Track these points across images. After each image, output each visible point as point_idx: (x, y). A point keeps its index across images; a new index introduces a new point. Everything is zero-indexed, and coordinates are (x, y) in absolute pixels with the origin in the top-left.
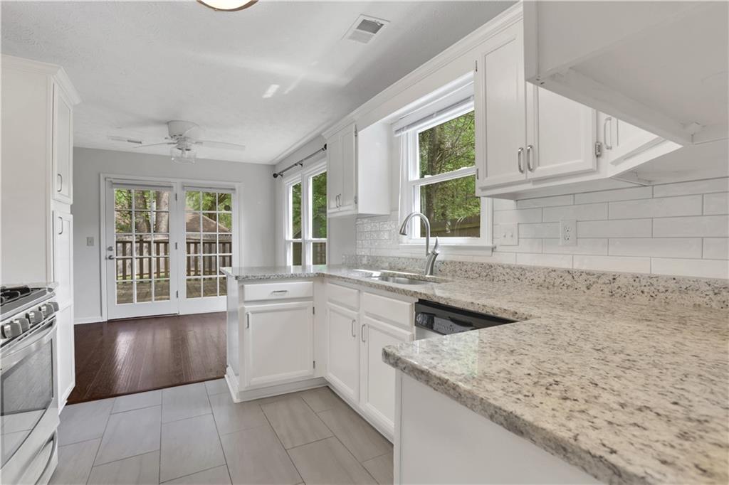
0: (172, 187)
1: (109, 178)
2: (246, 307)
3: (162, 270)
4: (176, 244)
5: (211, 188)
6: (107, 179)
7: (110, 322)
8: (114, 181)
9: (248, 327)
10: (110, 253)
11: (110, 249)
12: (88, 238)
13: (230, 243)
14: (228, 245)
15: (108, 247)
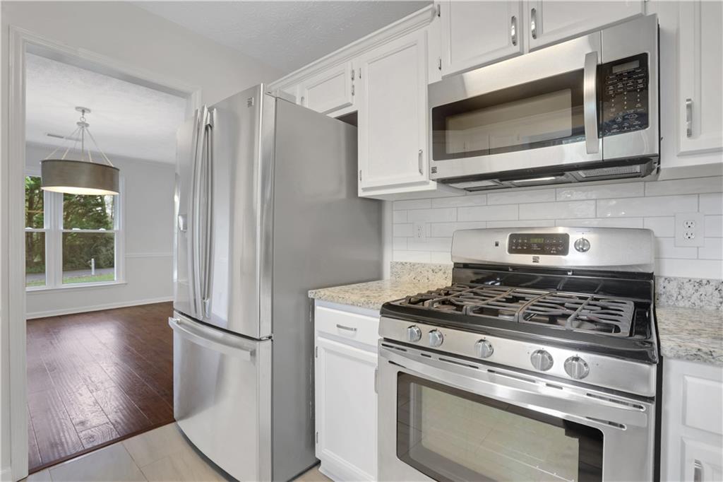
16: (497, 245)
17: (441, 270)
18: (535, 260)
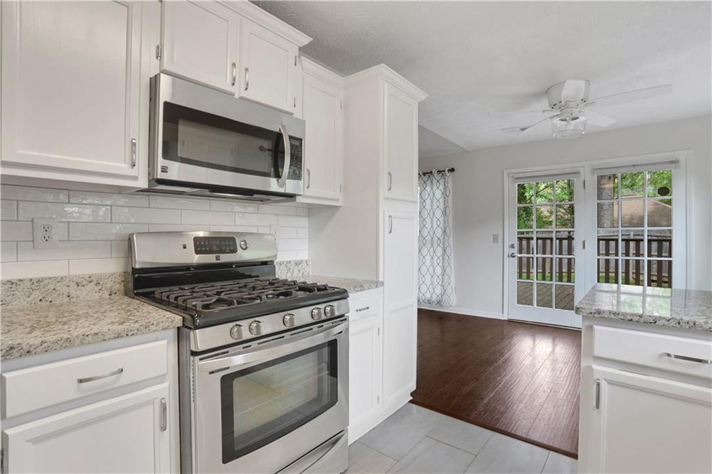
0: (579, 173)
1: (512, 173)
2: (595, 367)
3: (565, 270)
4: (584, 242)
5: (634, 166)
6: (510, 175)
7: (510, 322)
8: (518, 176)
9: (598, 406)
10: (512, 251)
11: (512, 246)
12: (494, 235)
13: (670, 241)
14: (666, 244)
15: (510, 244)
16: (185, 247)
17: (91, 282)
18: (218, 258)
